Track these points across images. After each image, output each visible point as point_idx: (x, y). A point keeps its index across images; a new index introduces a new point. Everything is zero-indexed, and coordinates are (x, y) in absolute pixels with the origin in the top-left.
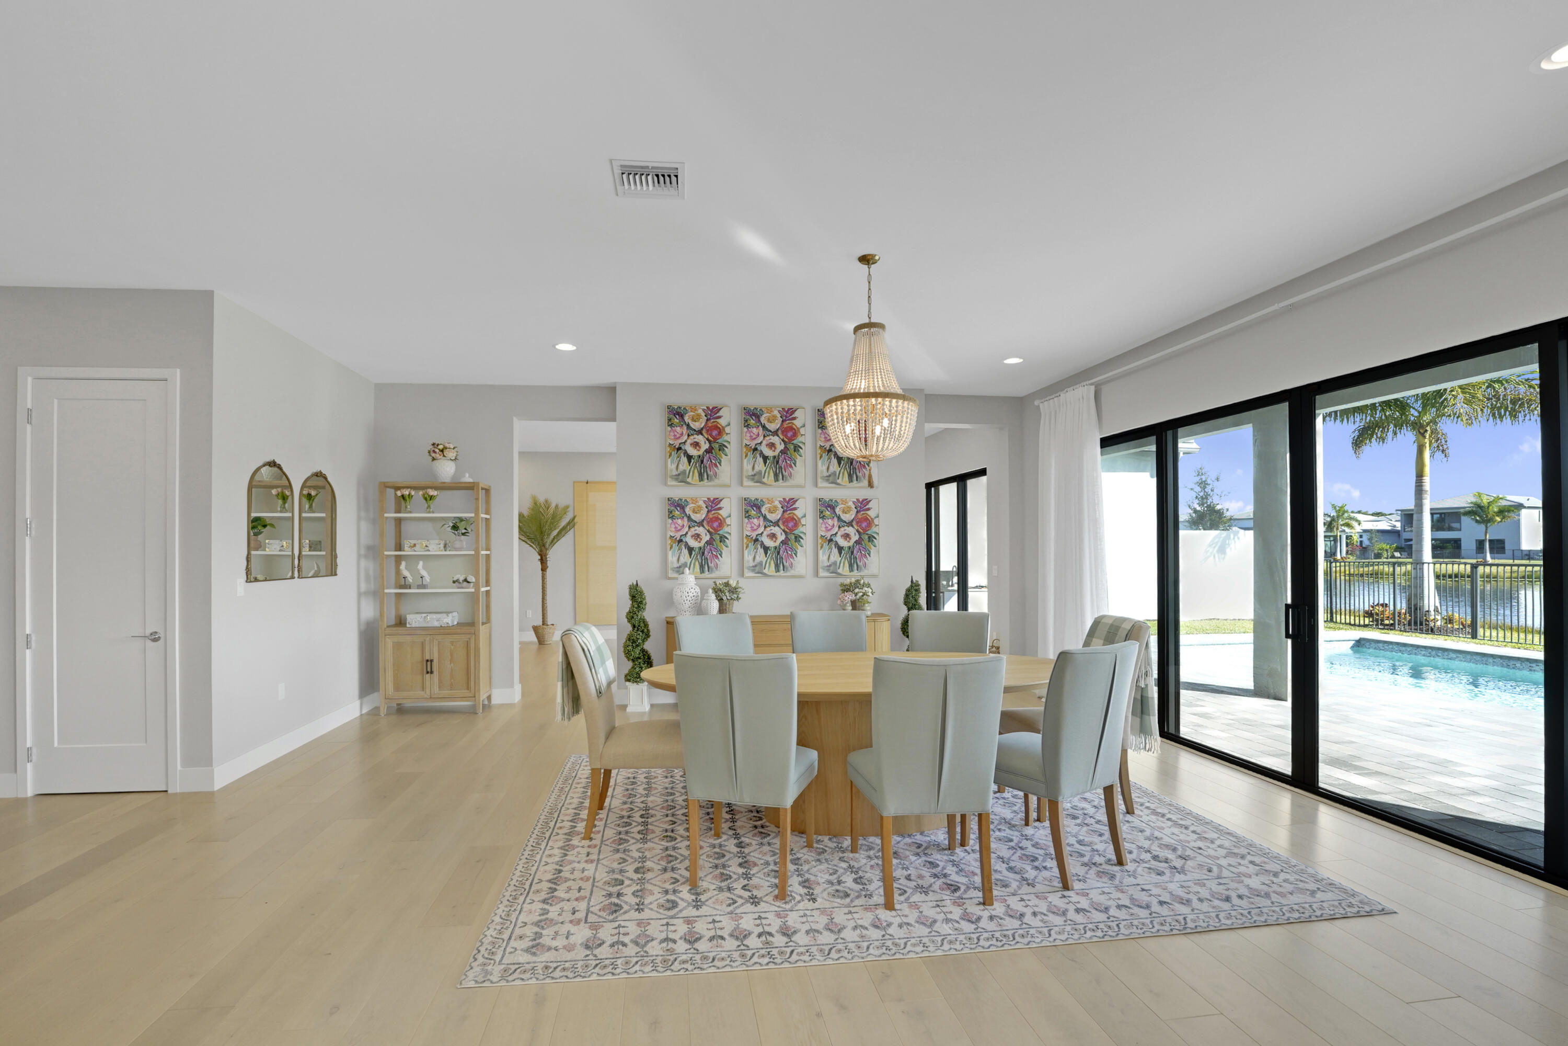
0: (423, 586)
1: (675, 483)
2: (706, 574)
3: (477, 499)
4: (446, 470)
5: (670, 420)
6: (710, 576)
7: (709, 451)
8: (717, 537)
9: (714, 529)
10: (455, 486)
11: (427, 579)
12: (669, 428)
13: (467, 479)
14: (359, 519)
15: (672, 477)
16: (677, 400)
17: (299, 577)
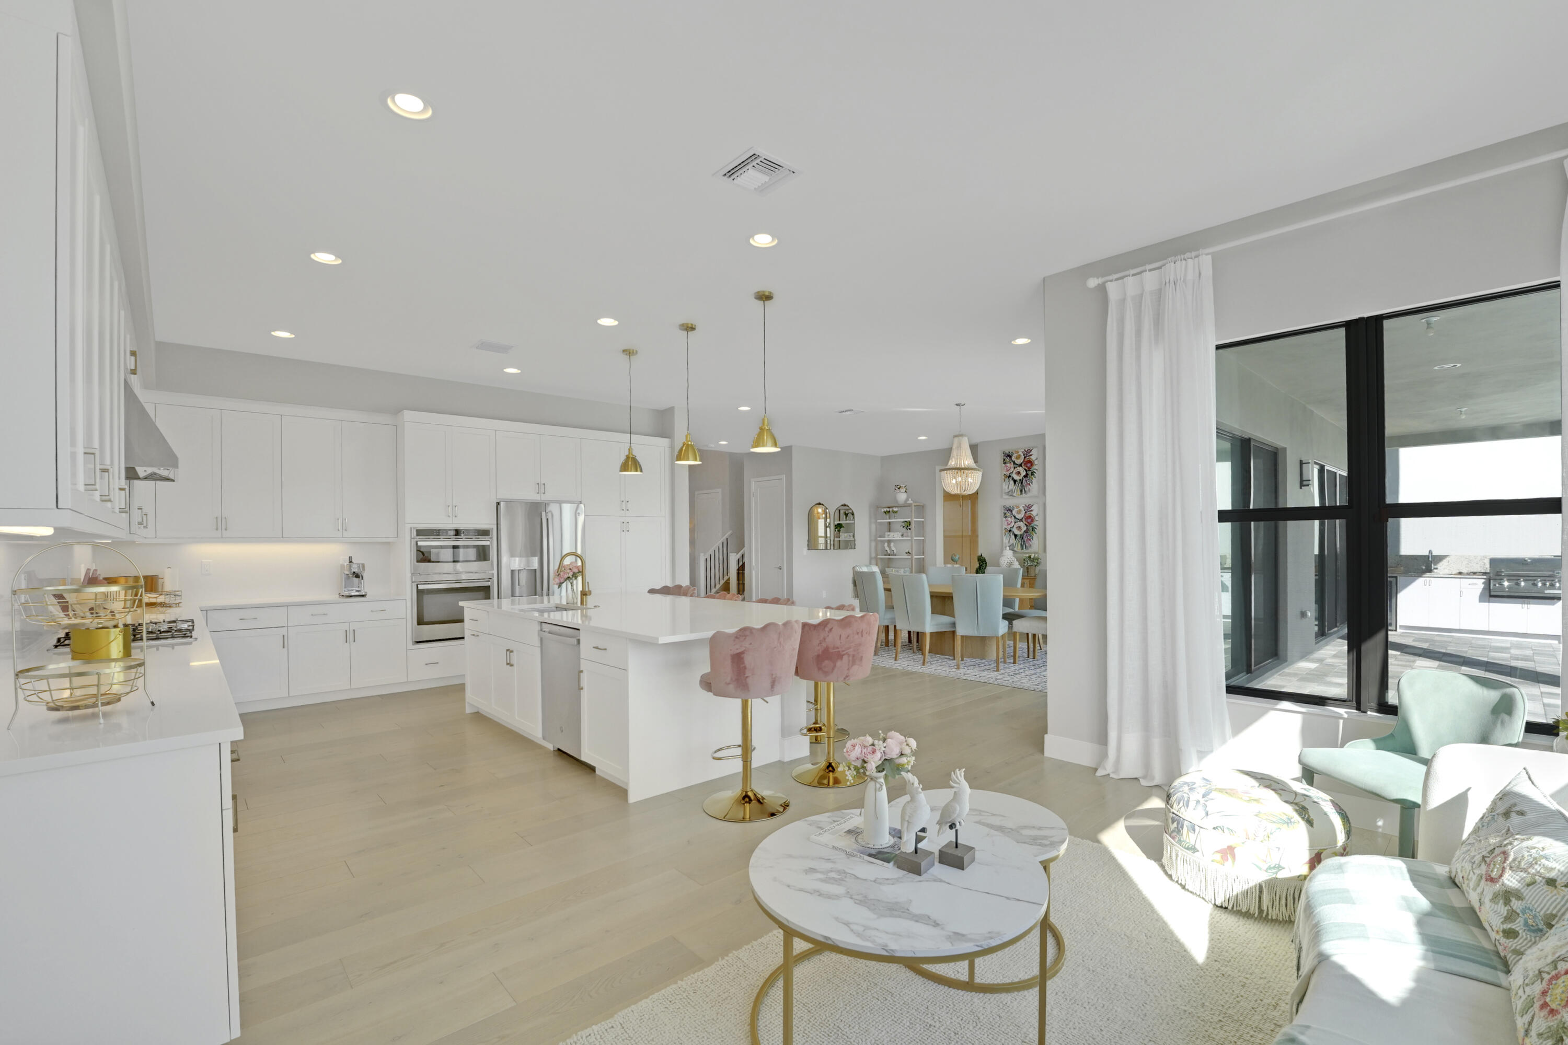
0: (893, 555)
1: (1008, 497)
2: (1024, 550)
3: (912, 511)
4: (902, 497)
5: (1004, 460)
6: (1027, 551)
7: (1026, 476)
8: (1030, 528)
9: (1028, 523)
10: (906, 505)
11: (895, 551)
12: (1004, 465)
13: (910, 501)
14: (870, 523)
15: (1005, 493)
16: (1008, 448)
17: (834, 549)
